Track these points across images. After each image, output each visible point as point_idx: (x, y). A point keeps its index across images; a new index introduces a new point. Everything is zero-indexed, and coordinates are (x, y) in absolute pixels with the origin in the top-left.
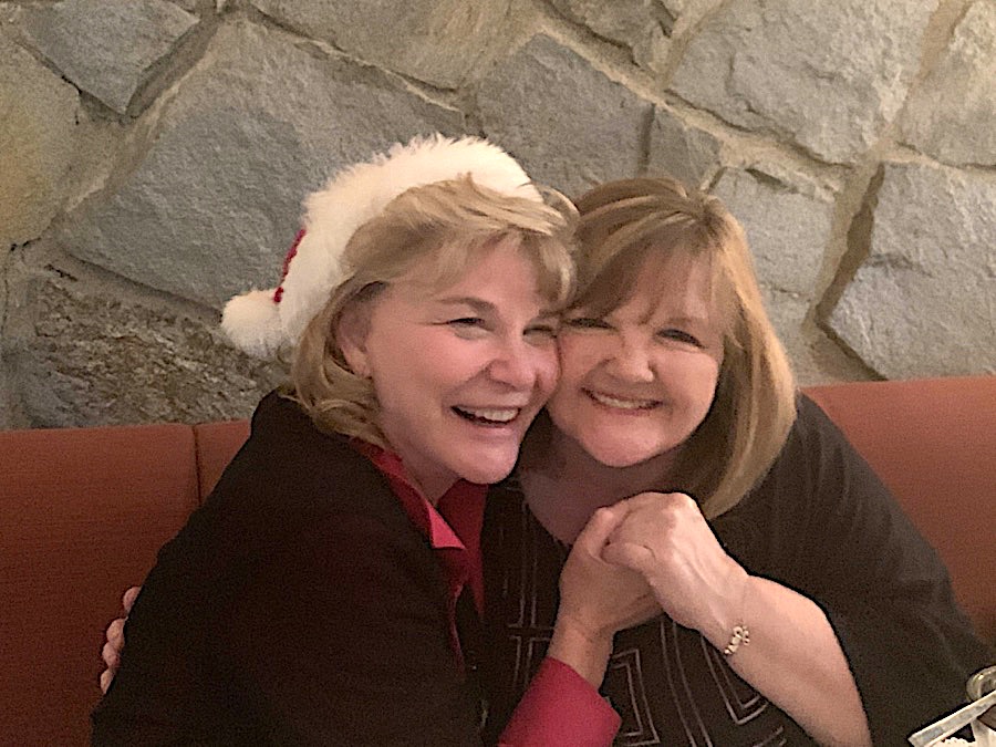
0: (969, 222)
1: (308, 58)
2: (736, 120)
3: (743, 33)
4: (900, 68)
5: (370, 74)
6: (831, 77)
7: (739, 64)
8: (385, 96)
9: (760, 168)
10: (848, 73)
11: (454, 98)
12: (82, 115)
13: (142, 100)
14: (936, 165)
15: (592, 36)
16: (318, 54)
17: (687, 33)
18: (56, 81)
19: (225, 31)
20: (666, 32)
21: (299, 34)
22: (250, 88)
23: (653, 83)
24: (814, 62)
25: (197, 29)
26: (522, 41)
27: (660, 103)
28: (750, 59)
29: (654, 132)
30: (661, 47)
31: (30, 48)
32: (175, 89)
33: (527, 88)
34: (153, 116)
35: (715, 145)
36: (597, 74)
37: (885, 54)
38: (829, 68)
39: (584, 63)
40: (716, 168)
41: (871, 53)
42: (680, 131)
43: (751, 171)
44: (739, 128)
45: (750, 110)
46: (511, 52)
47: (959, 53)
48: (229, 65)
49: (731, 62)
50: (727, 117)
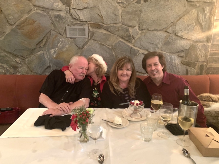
0: (169, 59)
1: (97, 43)
2: (141, 48)
3: (142, 39)
4: (161, 42)
5: (103, 45)
6: (152, 44)
7: (142, 43)
8: (104, 47)
9: (144, 53)
10: (154, 43)
11: (111, 47)
12: (78, 49)
13: (83, 47)
14: (165, 53)
15: (125, 40)
16: (98, 43)
17: (136, 39)
18: (76, 46)
19: (90, 41)
20: (134, 39)
21: (97, 41)
22: (92, 46)
23: (132, 45)
24: (151, 42)
25: (88, 41)
26: (118, 41)
27: (133, 47)
28: (143, 42)
29: (132, 50)
30: (133, 41)
31: (73, 43)
32: (85, 46)
33: (118, 46)
34: (84, 49)
35: (139, 51)
36: (126, 44)
37: (159, 41)
38: (152, 43)
39: (124, 43)
40: (139, 53)
41: (157, 41)
42: (135, 49)
43: (143, 53)
44: (142, 49)
45: (143, 47)
46: (117, 42)
47: (169, 41)
48: (90, 44)
49: (141, 42)
50: (140, 48)
